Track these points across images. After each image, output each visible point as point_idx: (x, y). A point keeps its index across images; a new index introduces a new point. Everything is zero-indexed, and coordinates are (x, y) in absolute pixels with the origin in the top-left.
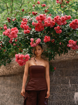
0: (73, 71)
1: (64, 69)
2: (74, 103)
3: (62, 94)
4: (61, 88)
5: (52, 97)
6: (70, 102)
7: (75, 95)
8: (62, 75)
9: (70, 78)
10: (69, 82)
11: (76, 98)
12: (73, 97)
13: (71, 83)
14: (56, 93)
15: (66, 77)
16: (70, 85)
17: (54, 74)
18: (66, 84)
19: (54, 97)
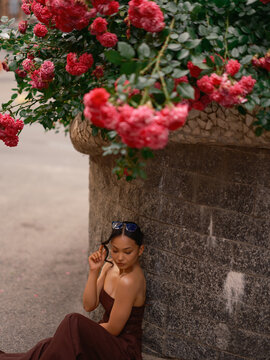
0: (229, 191)
1: (195, 174)
2: (222, 305)
3: (184, 262)
4: (183, 240)
5: (153, 261)
6: (210, 300)
7: (229, 278)
8: (189, 196)
9: (216, 213)
10: (210, 228)
11: (233, 294)
12: (221, 285)
13: (216, 233)
14: (164, 253)
15: (202, 208)
16: (214, 238)
17: (161, 186)
18: (198, 229)
19: (158, 265)
